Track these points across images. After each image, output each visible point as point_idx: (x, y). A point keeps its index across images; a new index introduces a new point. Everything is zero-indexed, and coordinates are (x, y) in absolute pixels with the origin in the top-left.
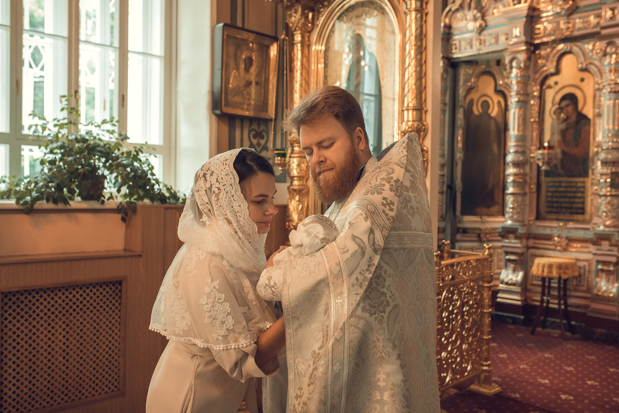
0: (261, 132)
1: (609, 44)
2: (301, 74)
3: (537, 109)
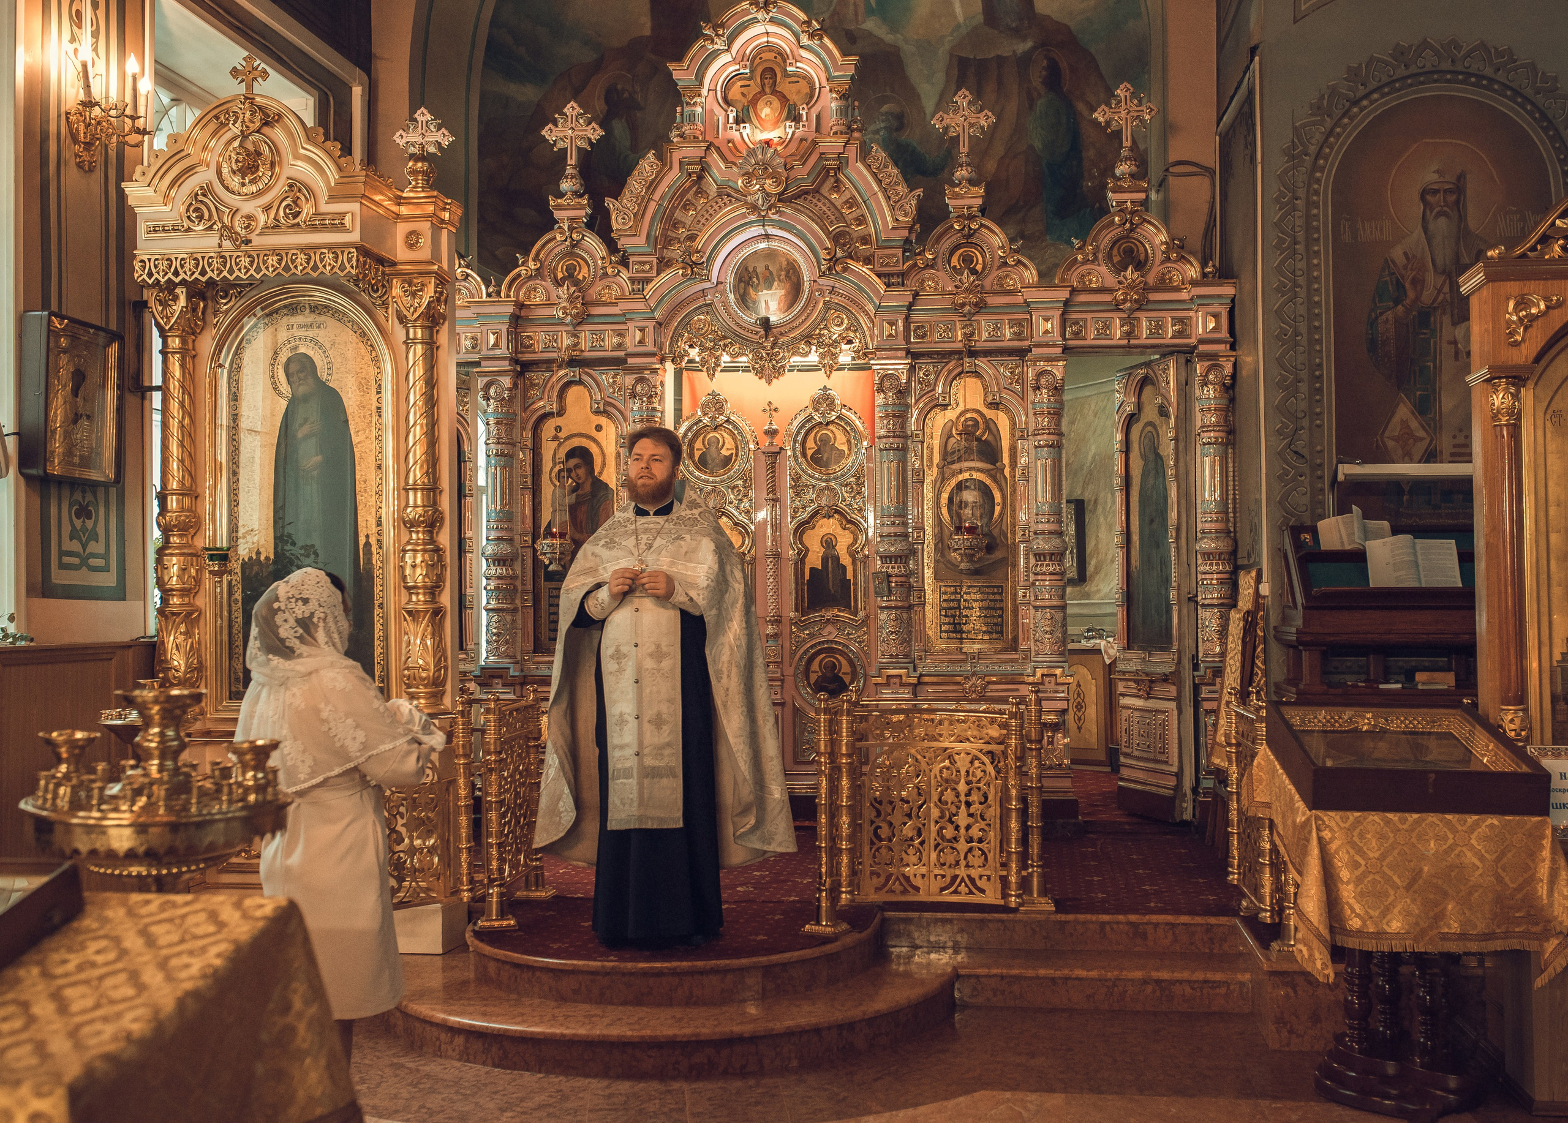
0: (88, 504)
1: (639, 380)
3: (529, 470)
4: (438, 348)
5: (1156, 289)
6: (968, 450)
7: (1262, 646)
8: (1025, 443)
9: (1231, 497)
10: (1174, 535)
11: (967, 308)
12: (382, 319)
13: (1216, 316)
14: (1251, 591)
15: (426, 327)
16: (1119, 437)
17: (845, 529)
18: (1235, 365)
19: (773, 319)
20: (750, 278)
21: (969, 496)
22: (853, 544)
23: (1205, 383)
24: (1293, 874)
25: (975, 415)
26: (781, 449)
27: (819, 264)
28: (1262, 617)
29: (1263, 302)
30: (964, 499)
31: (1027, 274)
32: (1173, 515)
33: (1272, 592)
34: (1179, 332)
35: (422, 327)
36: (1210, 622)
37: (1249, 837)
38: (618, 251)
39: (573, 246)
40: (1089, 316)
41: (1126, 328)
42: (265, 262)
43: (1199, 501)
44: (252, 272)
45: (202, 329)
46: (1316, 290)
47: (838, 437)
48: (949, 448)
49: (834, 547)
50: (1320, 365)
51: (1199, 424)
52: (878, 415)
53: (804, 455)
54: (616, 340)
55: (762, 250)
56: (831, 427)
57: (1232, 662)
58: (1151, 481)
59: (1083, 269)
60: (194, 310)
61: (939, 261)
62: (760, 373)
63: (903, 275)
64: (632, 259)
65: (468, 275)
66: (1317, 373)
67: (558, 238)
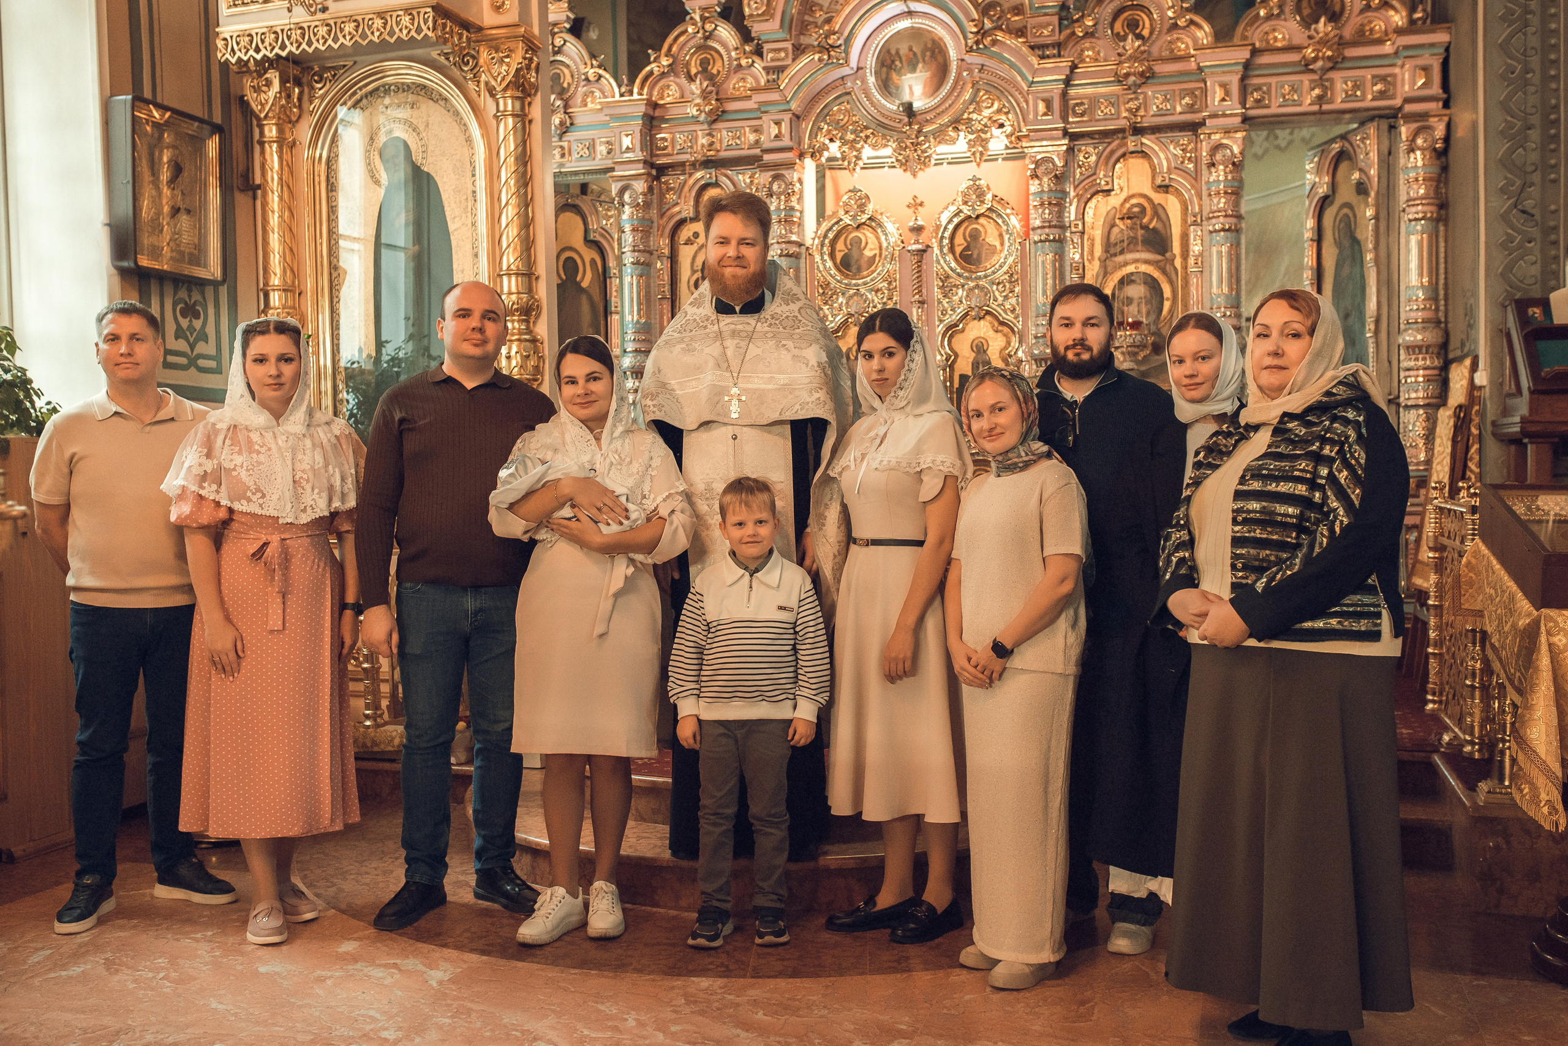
0: (195, 304)
1: (776, 177)
2: (281, 198)
3: (666, 278)
4: (530, 122)
5: (1354, 44)
6: (1133, 241)
7: (1476, 446)
8: (1198, 228)
9: (1442, 282)
10: (1372, 327)
11: (1132, 79)
12: (474, 95)
13: (1426, 69)
14: (1465, 382)
15: (517, 98)
16: (1310, 223)
17: (997, 331)
18: (1449, 126)
19: (917, 105)
20: (893, 62)
21: (1136, 291)
22: (1006, 348)
23: (1411, 150)
24: (1512, 695)
25: (1142, 201)
26: (928, 246)
27: (965, 38)
28: (1478, 411)
29: (1485, 36)
30: (1130, 295)
31: (1200, 34)
32: (1372, 305)
33: (1491, 381)
34: (1381, 92)
35: (512, 97)
36: (1414, 425)
37: (1453, 656)
38: (752, 40)
39: (706, 38)
40: (1273, 80)
41: (1317, 91)
42: (342, 30)
43: (1402, 288)
44: (330, 42)
45: (299, 117)
46: (1553, 15)
47: (989, 231)
48: (1112, 239)
49: (985, 352)
50: (1556, 107)
51: (1403, 198)
52: (1032, 203)
53: (952, 250)
54: (752, 137)
55: (906, 29)
56: (982, 220)
57: (1439, 468)
58: (1346, 271)
59: (1266, 27)
60: (289, 96)
61: (1100, 27)
62: (905, 164)
63: (1059, 45)
64: (766, 47)
65: (600, 76)
66: (1553, 117)
67: (690, 30)
